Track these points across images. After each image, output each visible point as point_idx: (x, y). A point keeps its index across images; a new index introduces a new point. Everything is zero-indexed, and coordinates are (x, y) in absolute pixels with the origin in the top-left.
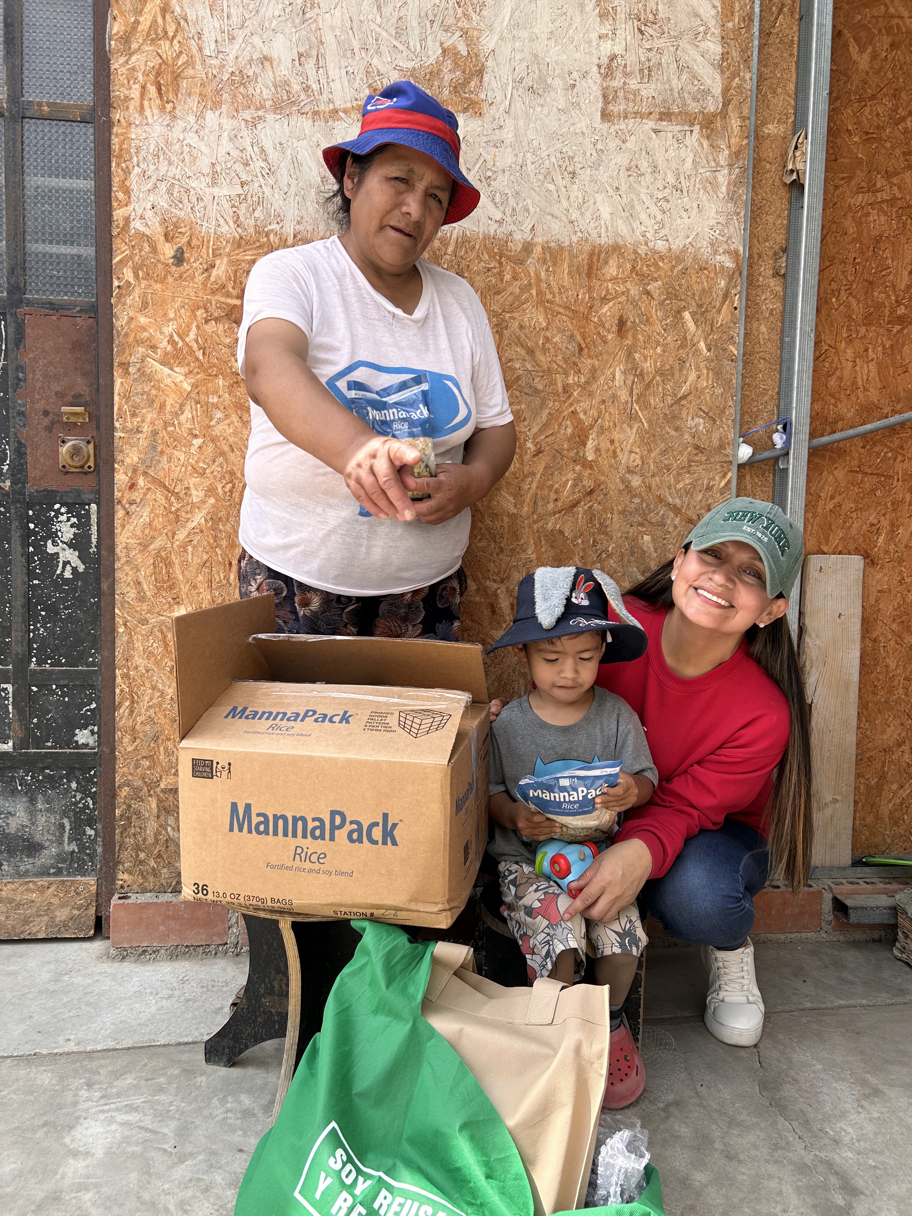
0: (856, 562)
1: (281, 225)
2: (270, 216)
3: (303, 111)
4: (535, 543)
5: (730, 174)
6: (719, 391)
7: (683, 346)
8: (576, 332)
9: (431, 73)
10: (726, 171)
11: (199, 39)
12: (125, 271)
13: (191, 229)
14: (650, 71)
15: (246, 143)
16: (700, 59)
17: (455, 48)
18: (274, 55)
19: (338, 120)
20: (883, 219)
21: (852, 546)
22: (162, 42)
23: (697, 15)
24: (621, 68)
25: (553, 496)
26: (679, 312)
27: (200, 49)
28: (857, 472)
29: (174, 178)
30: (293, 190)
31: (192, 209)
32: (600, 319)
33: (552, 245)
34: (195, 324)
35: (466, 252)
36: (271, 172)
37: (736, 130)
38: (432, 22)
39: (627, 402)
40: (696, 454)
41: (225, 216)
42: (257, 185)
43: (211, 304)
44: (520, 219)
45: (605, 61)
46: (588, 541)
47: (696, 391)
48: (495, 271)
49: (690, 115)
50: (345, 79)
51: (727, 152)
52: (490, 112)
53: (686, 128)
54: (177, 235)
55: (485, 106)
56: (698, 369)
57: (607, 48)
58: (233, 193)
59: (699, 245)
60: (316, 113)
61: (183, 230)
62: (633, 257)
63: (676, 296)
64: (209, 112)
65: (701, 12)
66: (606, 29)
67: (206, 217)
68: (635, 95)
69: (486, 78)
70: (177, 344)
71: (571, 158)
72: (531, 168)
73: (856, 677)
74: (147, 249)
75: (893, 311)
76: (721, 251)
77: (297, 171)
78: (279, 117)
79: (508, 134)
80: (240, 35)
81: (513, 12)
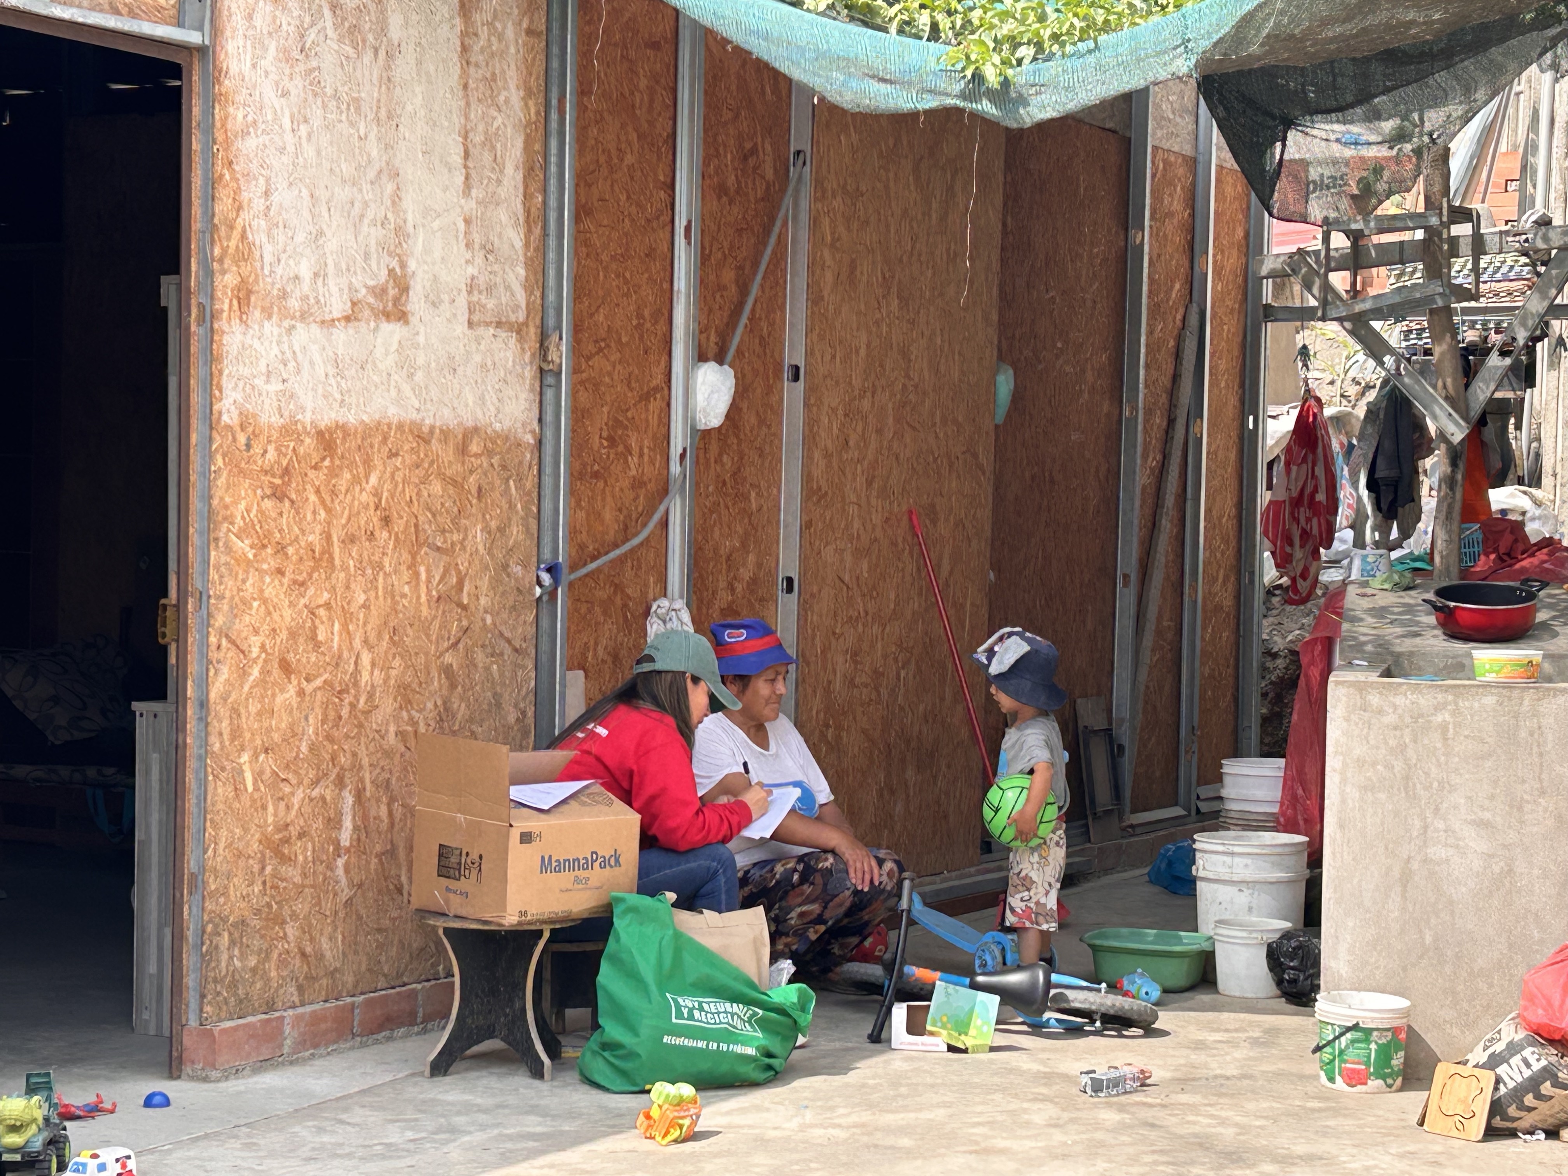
0: (581, 675)
1: (304, 415)
2: (298, 408)
3: (316, 321)
4: (438, 676)
5: (530, 371)
6: (528, 543)
7: (510, 507)
8: (457, 499)
9: (382, 290)
11: (261, 260)
12: (218, 457)
13: (255, 420)
14: (491, 289)
15: (286, 347)
16: (515, 280)
17: (395, 270)
19: (334, 327)
22: (241, 263)
23: (513, 246)
24: (477, 286)
26: (507, 480)
27: (262, 269)
29: (246, 377)
31: (256, 403)
32: (469, 488)
33: (444, 427)
34: (256, 501)
36: (299, 371)
37: (533, 336)
38: (383, 249)
39: (483, 555)
40: (518, 596)
42: (291, 381)
43: (265, 484)
44: (428, 407)
45: (469, 281)
46: (466, 671)
49: (511, 324)
50: (338, 294)
51: (529, 353)
52: (413, 321)
53: (509, 334)
54: (247, 425)
55: (410, 316)
56: (517, 526)
58: (278, 389)
59: (517, 426)
60: (323, 322)
61: (250, 421)
62: (485, 436)
63: (506, 467)
64: (266, 321)
65: (515, 243)
66: (469, 256)
67: (263, 410)
68: (484, 308)
69: (410, 294)
70: (246, 519)
71: (453, 358)
74: (230, 438)
76: (527, 430)
78: (303, 325)
80: (283, 258)
81: (423, 241)
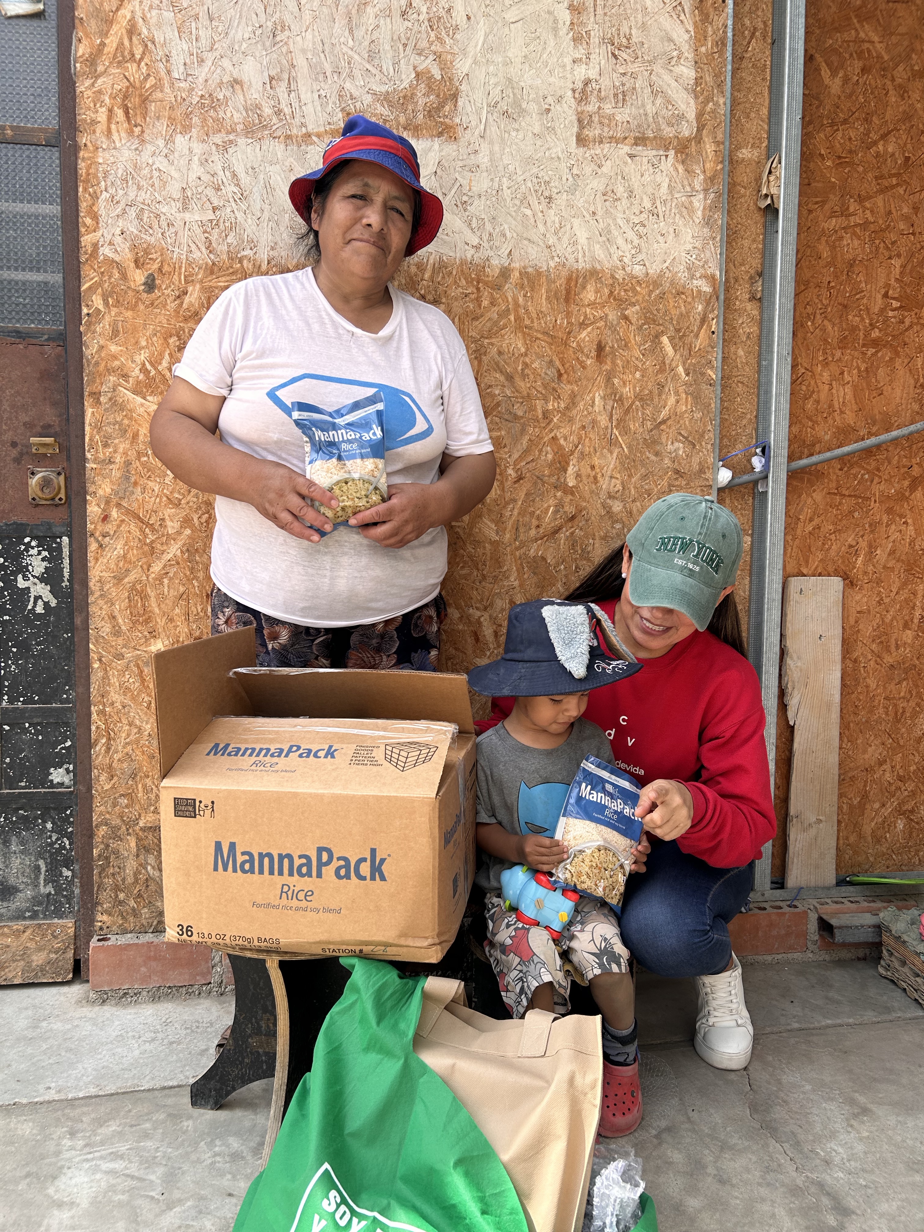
0: (836, 583)
1: (255, 250)
2: (243, 242)
3: (275, 135)
4: (518, 570)
5: (705, 199)
6: (698, 415)
7: (662, 370)
8: (555, 358)
9: (405, 97)
10: (701, 196)
11: (167, 61)
12: (94, 298)
13: (162, 255)
14: (624, 96)
15: (218, 167)
16: (674, 84)
17: (429, 72)
18: (245, 79)
19: (311, 144)
20: (856, 242)
21: (831, 569)
22: (129, 65)
23: (671, 40)
24: (596, 92)
25: (535, 522)
26: (657, 336)
27: (169, 72)
28: (835, 494)
29: (143, 203)
30: (266, 215)
31: (162, 234)
32: (579, 345)
33: (530, 270)
34: (168, 352)
35: (443, 278)
36: (243, 197)
37: (711, 155)
38: (405, 45)
39: (607, 428)
40: (676, 479)
41: (197, 242)
42: (229, 210)
43: (184, 332)
44: (497, 244)
45: (579, 85)
46: (571, 567)
47: (675, 415)
48: (473, 296)
49: (665, 140)
50: (317, 103)
51: (702, 177)
52: (465, 137)
53: (661, 153)
54: (147, 261)
55: (460, 130)
56: (677, 393)
57: (581, 72)
58: (205, 219)
59: (676, 269)
60: (288, 137)
61: (153, 256)
62: (611, 281)
63: (654, 321)
64: (179, 135)
65: (675, 36)
66: (580, 53)
67: (177, 243)
68: (610, 120)
69: (460, 103)
70: (150, 372)
71: (547, 183)
72: (507, 193)
73: (837, 698)
74: (117, 275)
75: (867, 334)
76: (698, 275)
77: (270, 196)
78: (250, 141)
79: (483, 159)
80: (209, 57)
81: (486, 36)
